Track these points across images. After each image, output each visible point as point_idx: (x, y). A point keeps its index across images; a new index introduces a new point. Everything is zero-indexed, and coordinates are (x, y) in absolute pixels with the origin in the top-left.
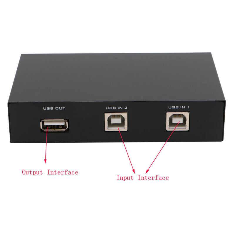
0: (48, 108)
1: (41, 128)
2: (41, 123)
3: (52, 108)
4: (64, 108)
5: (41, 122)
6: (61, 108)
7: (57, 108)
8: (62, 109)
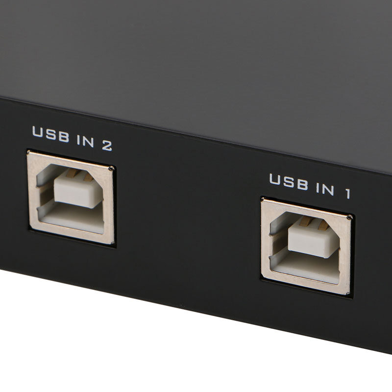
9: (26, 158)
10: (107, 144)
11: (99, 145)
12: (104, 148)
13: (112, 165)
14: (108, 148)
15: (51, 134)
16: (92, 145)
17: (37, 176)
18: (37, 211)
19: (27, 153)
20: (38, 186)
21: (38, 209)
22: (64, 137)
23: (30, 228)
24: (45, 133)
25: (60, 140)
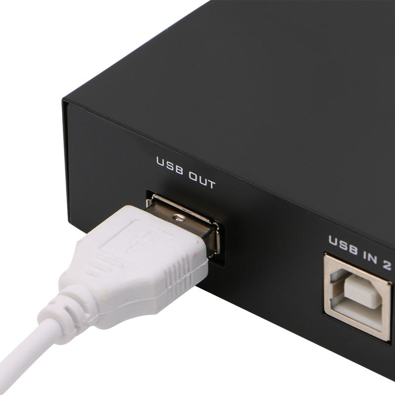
9: (323, 259)
10: (387, 264)
11: (380, 262)
12: (385, 267)
13: (391, 281)
14: (388, 267)
15: (343, 245)
16: (375, 261)
17: (331, 275)
18: (330, 301)
19: (324, 255)
20: (332, 282)
21: (331, 300)
22: (354, 250)
23: (324, 312)
24: (338, 243)
25: (351, 251)
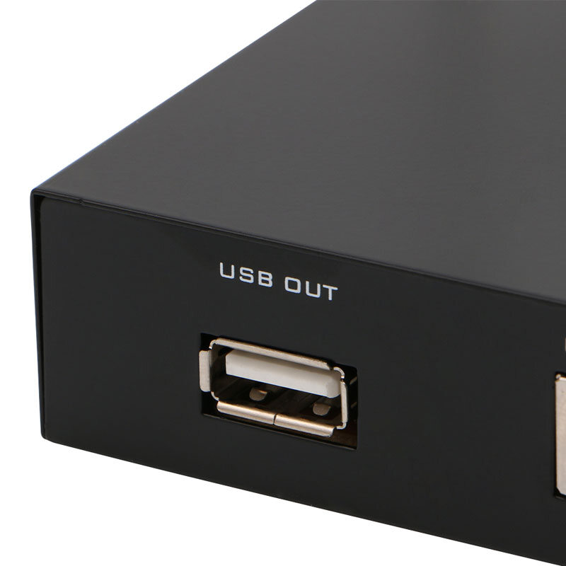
0: (246, 275)
1: (205, 385)
2: (204, 358)
3: (266, 279)
4: (331, 288)
5: (206, 348)
6: (313, 290)
7: (294, 285)
8: (318, 295)
